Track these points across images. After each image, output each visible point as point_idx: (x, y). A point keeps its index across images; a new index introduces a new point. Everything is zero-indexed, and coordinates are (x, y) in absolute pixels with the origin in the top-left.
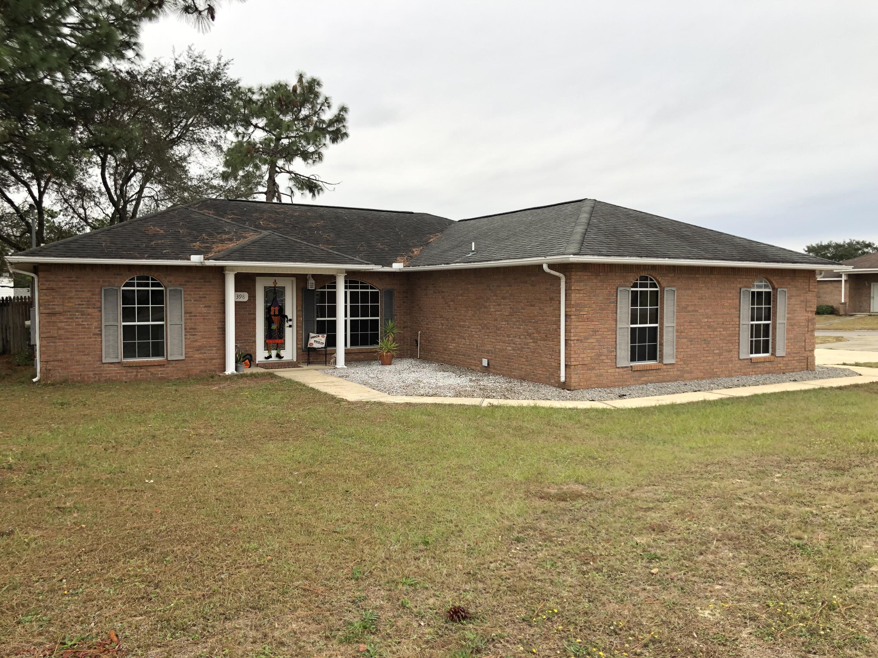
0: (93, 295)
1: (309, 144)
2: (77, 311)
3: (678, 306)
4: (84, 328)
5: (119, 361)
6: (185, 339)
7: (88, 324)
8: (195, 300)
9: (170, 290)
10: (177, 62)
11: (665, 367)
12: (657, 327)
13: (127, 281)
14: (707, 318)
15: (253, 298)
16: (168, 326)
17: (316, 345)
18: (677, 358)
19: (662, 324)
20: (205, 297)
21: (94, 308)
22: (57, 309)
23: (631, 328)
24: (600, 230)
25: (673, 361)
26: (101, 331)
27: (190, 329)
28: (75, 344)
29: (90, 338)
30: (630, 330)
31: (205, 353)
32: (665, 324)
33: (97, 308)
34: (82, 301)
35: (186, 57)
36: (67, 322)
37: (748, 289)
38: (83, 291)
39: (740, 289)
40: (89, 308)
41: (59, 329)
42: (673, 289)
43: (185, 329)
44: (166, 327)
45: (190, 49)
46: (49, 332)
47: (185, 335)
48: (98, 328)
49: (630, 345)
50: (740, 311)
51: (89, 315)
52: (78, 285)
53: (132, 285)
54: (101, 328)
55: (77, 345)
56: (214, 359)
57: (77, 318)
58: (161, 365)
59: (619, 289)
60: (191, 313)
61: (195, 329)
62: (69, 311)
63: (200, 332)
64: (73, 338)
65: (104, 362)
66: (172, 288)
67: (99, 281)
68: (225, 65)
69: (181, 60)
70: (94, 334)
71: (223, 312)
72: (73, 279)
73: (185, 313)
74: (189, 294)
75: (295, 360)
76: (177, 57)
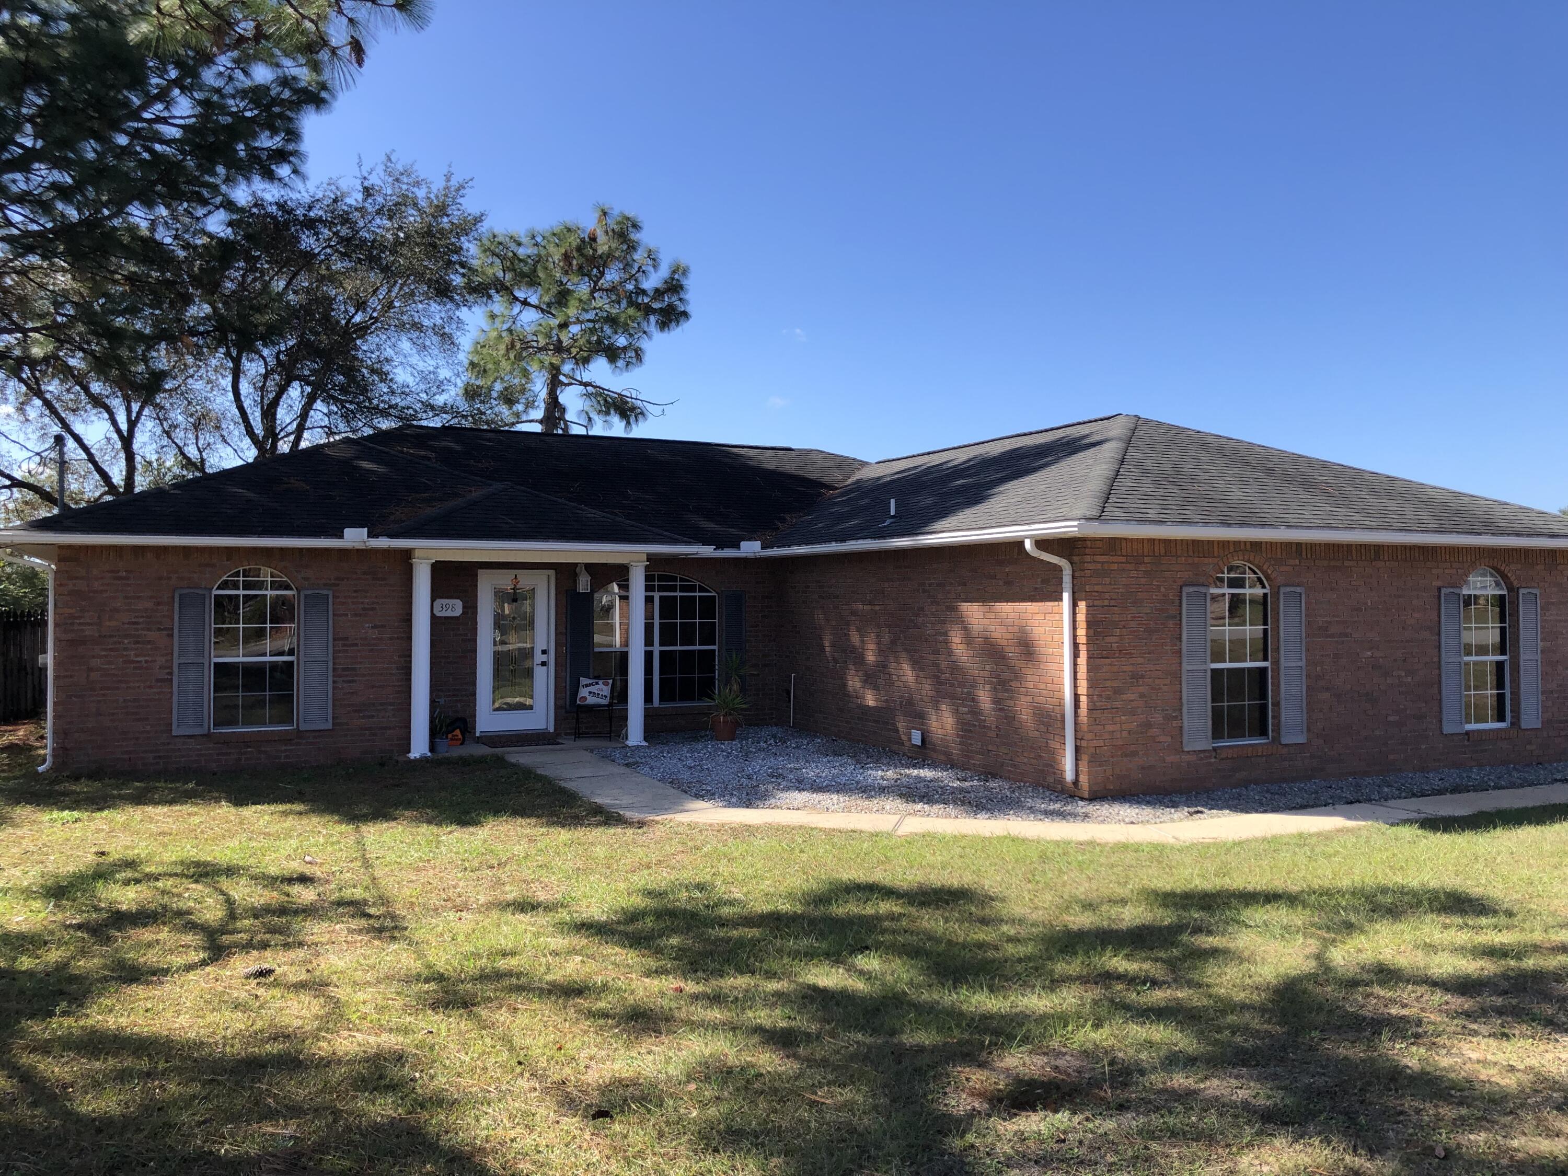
0: (159, 604)
1: (616, 333)
2: (126, 636)
3: (1309, 624)
4: (140, 668)
5: (206, 732)
6: (334, 688)
7: (146, 662)
8: (356, 615)
9: (306, 596)
10: (366, 184)
11: (1285, 751)
12: (1265, 669)
13: (224, 578)
14: (1371, 649)
15: (471, 609)
16: (302, 663)
17: (591, 700)
18: (1309, 730)
19: (1276, 663)
20: (373, 609)
21: (159, 629)
22: (89, 631)
23: (1212, 670)
24: (1145, 472)
25: (1301, 739)
26: (171, 674)
27: (344, 669)
28: (121, 699)
29: (151, 687)
30: (1209, 674)
31: (373, 716)
32: (1283, 663)
33: (165, 629)
34: (136, 617)
35: (382, 174)
36: (106, 656)
37: (1456, 591)
38: (139, 597)
39: (1439, 589)
40: (149, 630)
41: (91, 670)
42: (1298, 590)
43: (334, 670)
44: (298, 664)
45: (389, 160)
46: (71, 676)
47: (334, 682)
48: (166, 668)
49: (1209, 705)
50: (1439, 634)
51: (149, 642)
52: (129, 585)
53: (235, 586)
54: (171, 668)
55: (125, 701)
56: (390, 728)
57: (126, 649)
58: (284, 739)
59: (1186, 590)
60: (346, 639)
61: (354, 669)
62: (111, 636)
63: (364, 675)
64: (117, 688)
65: (174, 734)
66: (309, 592)
67: (169, 578)
68: (458, 190)
69: (374, 180)
70: (158, 680)
71: (408, 638)
72: (120, 574)
73: (334, 640)
74: (343, 603)
75: (552, 730)
76: (366, 175)
